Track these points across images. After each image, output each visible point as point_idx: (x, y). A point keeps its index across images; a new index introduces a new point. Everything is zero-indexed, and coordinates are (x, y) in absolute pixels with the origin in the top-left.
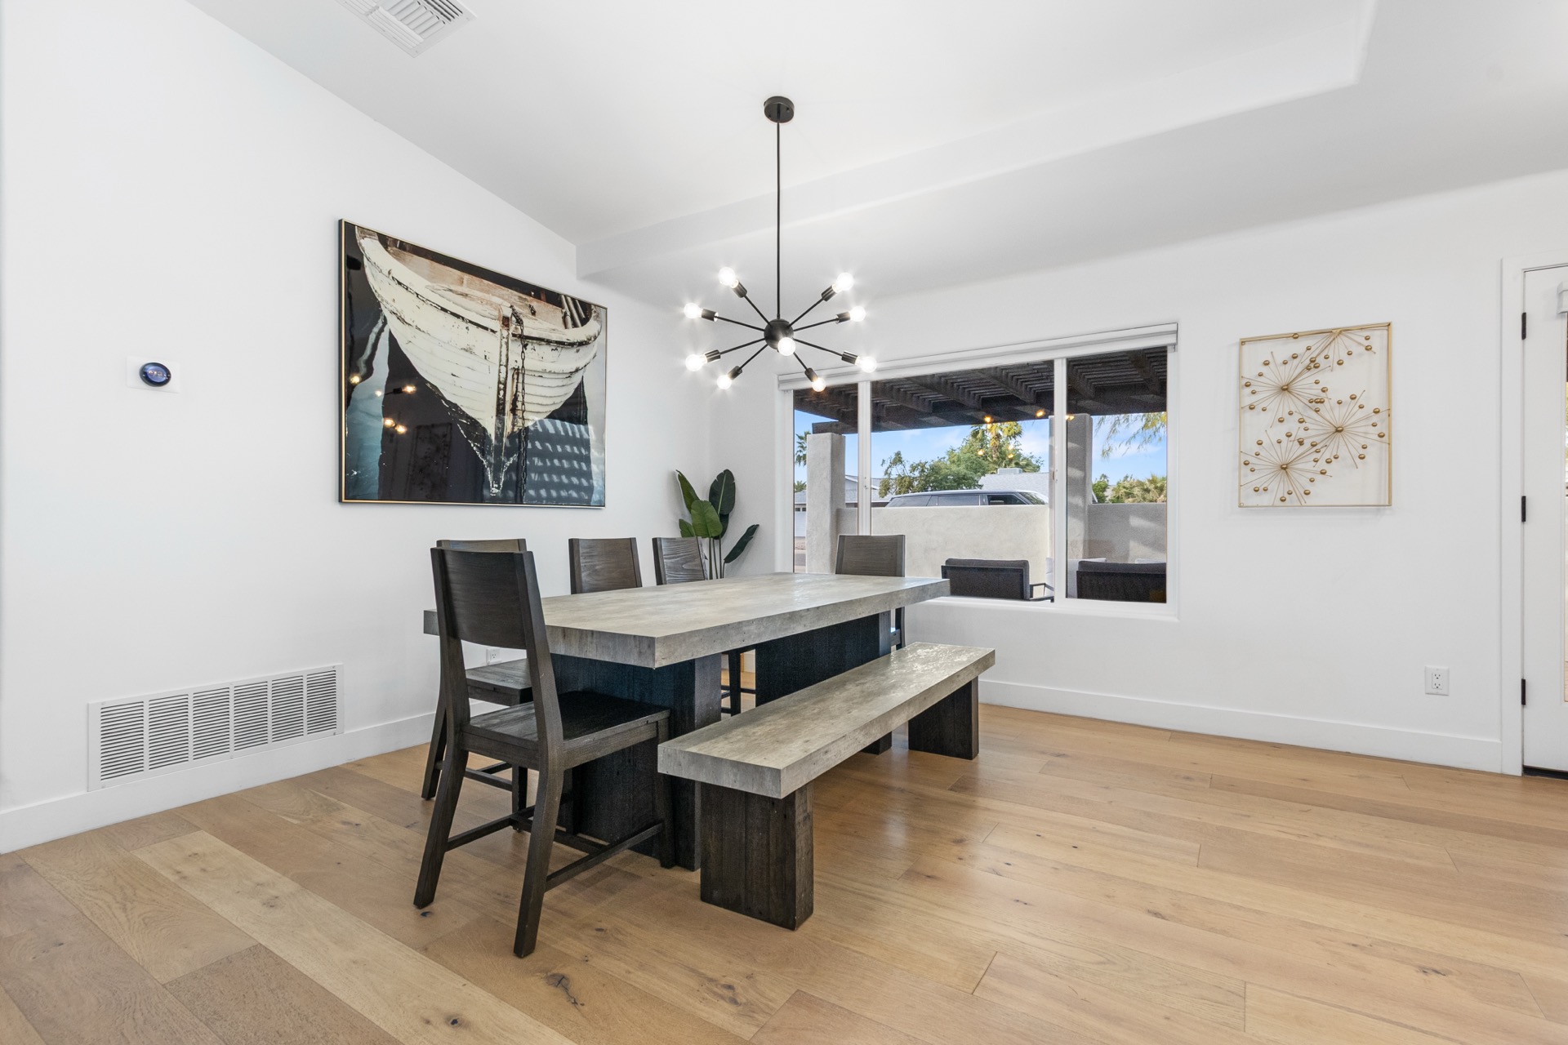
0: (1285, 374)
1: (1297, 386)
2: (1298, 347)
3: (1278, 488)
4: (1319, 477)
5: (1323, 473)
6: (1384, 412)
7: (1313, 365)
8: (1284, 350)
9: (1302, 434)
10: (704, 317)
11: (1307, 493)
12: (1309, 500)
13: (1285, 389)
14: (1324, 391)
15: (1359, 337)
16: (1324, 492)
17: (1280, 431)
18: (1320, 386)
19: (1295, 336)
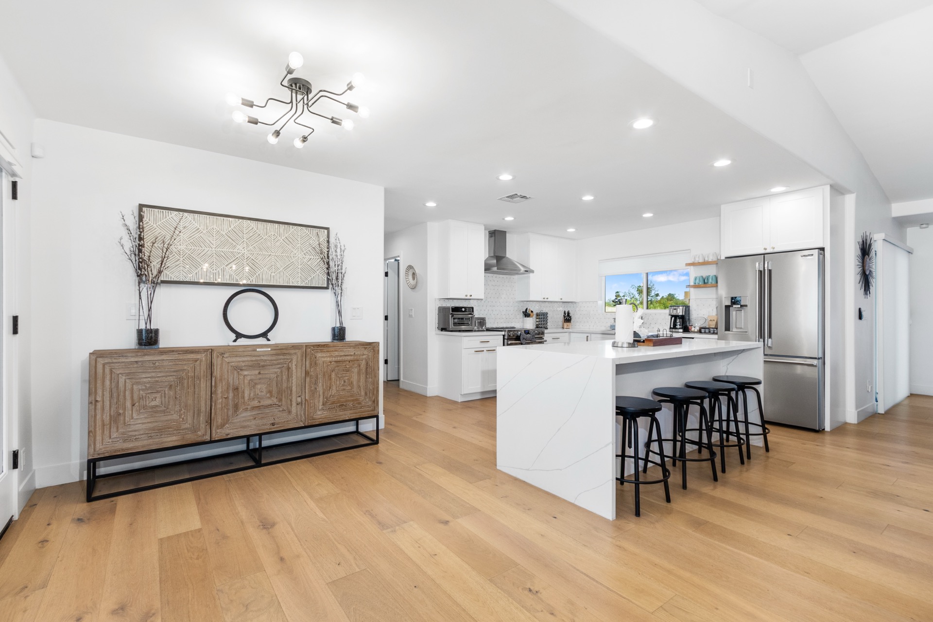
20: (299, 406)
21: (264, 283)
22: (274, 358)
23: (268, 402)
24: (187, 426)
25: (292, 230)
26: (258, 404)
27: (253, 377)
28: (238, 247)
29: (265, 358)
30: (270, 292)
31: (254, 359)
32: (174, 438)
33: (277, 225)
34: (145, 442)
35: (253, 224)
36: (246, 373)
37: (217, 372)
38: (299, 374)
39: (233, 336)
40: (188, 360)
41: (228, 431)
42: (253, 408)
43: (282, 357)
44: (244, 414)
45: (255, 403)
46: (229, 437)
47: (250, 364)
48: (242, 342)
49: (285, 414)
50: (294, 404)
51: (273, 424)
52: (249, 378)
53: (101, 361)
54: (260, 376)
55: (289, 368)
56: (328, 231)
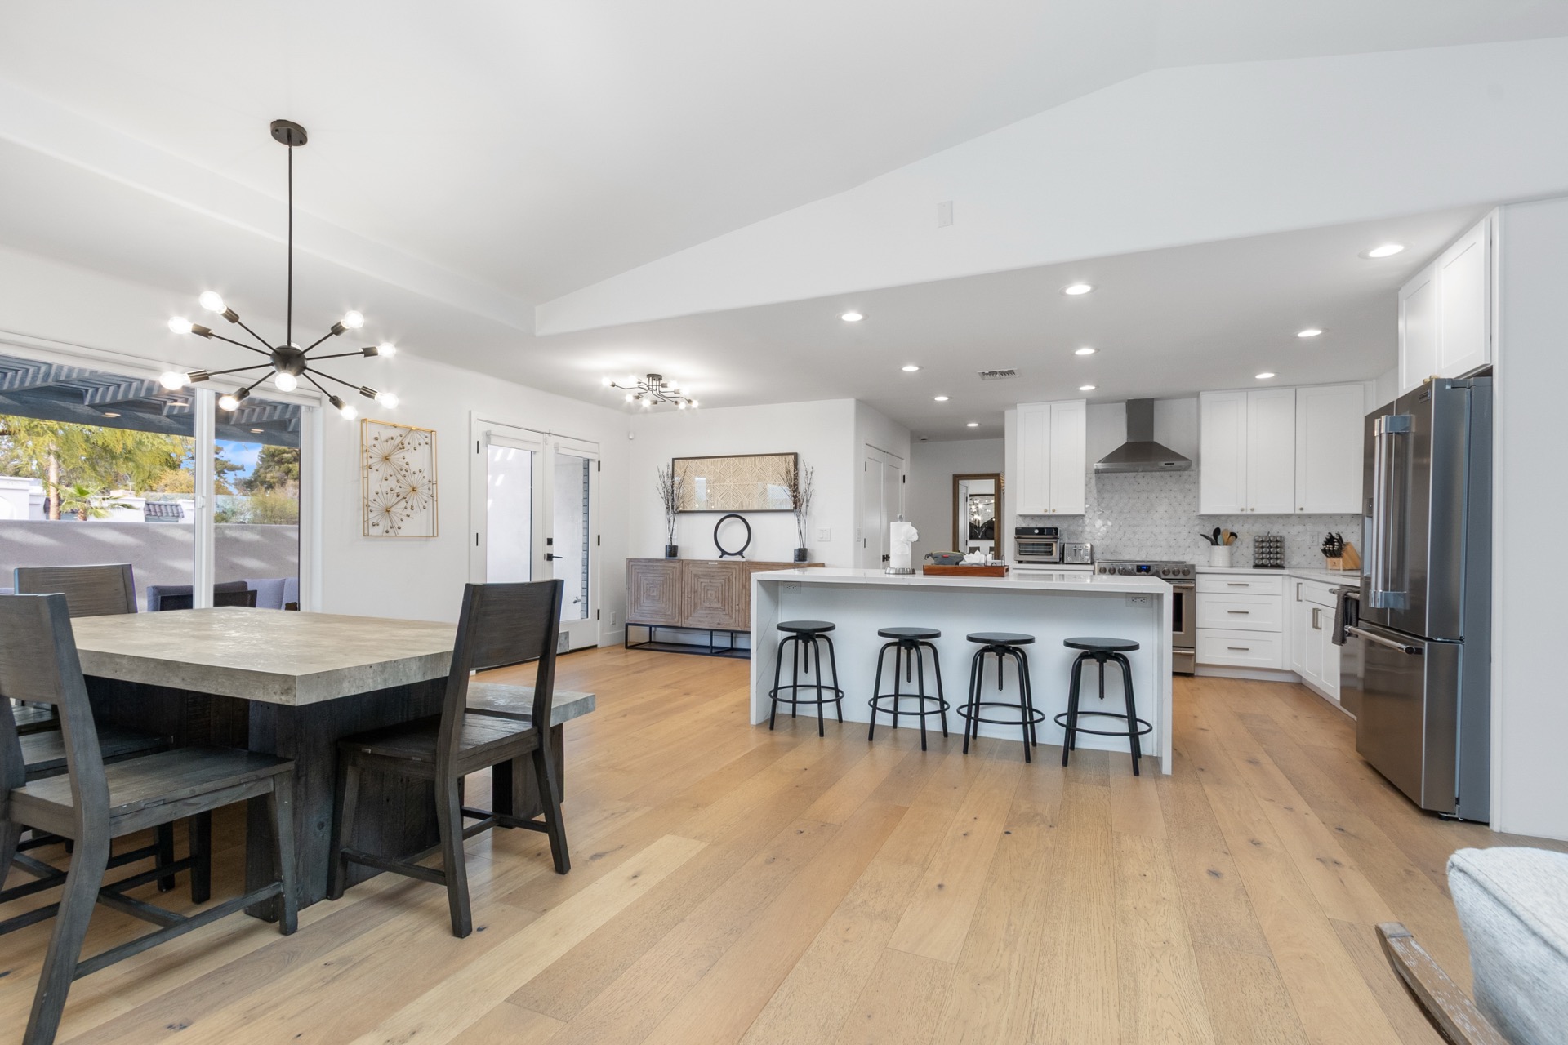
0: (387, 449)
1: (392, 458)
2: (394, 433)
3: (384, 524)
4: (405, 518)
5: (408, 516)
6: (433, 481)
7: (401, 446)
8: (386, 433)
9: (398, 490)
10: (195, 332)
11: (399, 528)
12: (400, 533)
13: (387, 458)
14: (407, 464)
15: (422, 434)
16: (408, 528)
17: (386, 486)
18: (405, 461)
19: (398, 428)
20: (737, 613)
21: (745, 509)
22: (720, 570)
23: (716, 605)
24: (669, 613)
25: (765, 460)
26: (709, 606)
27: (706, 584)
28: (727, 480)
29: (714, 570)
30: (747, 517)
31: (707, 570)
32: (663, 620)
33: (753, 458)
34: (649, 619)
35: (736, 460)
36: (702, 580)
37: (685, 578)
38: (737, 586)
39: (720, 553)
40: (670, 567)
41: (691, 623)
42: (706, 608)
43: (724, 570)
44: (700, 612)
45: (707, 605)
46: (692, 627)
47: (705, 573)
48: (726, 558)
49: (727, 617)
50: (734, 611)
51: (719, 624)
52: (703, 585)
53: (631, 563)
54: (710, 584)
55: (729, 580)
56: (796, 455)
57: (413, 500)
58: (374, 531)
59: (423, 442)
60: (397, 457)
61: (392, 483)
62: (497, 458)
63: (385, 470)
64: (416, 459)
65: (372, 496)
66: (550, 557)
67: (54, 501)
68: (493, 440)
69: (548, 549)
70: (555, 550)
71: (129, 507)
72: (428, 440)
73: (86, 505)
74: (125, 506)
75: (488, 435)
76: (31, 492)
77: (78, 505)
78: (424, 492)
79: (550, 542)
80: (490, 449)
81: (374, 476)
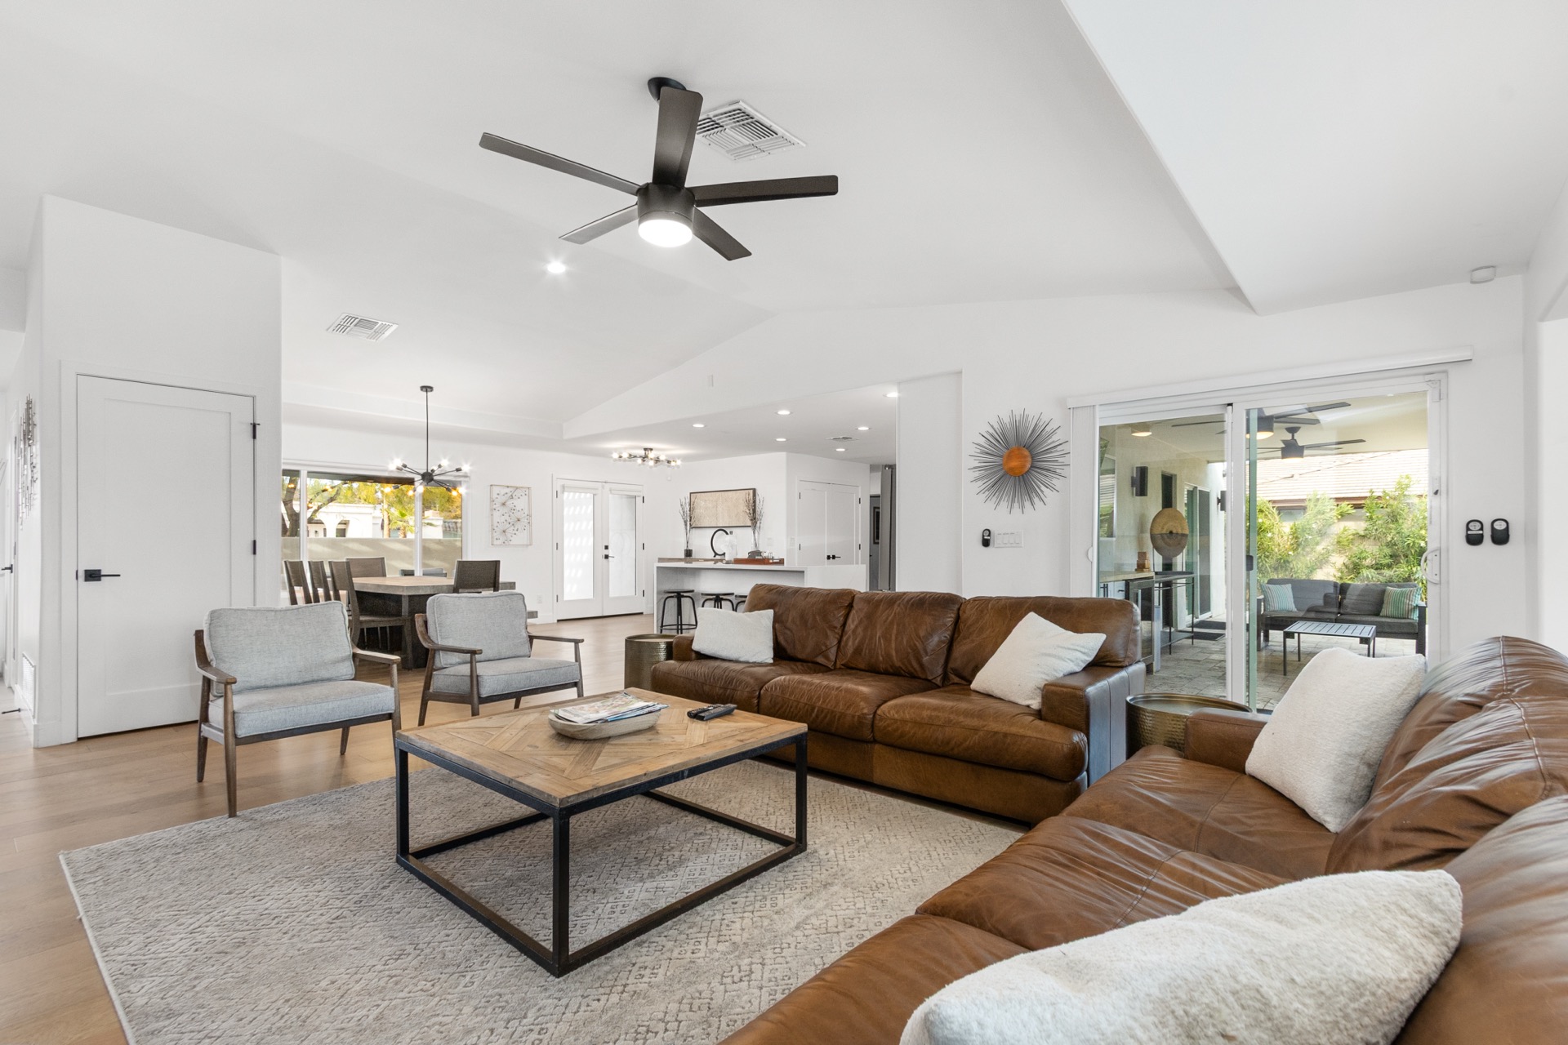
0: (503, 499)
1: (507, 503)
2: (508, 490)
3: (502, 539)
4: (513, 535)
5: (516, 534)
6: (529, 515)
7: (512, 497)
8: (504, 491)
9: (509, 521)
11: (511, 541)
12: (511, 543)
13: (504, 504)
14: (515, 507)
15: (524, 490)
16: (515, 540)
17: (503, 519)
18: (513, 505)
19: (508, 487)
21: (727, 525)
25: (738, 493)
28: (719, 507)
30: (728, 530)
33: (731, 492)
35: (723, 494)
48: (717, 557)
56: (754, 490)
57: (519, 525)
58: (496, 542)
59: (523, 494)
60: (509, 503)
61: (507, 515)
62: (570, 497)
63: (503, 510)
64: (520, 503)
65: (495, 524)
66: (607, 557)
67: (386, 522)
68: (566, 489)
69: (606, 552)
70: (610, 552)
71: (431, 524)
72: (527, 493)
73: (405, 524)
74: (428, 524)
75: (563, 487)
76: (373, 515)
77: (400, 524)
78: (524, 521)
79: (607, 547)
80: (566, 494)
81: (496, 514)
